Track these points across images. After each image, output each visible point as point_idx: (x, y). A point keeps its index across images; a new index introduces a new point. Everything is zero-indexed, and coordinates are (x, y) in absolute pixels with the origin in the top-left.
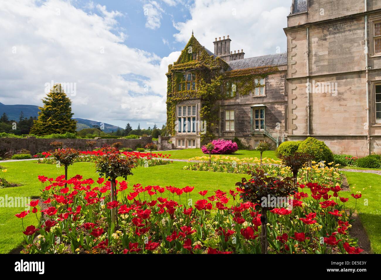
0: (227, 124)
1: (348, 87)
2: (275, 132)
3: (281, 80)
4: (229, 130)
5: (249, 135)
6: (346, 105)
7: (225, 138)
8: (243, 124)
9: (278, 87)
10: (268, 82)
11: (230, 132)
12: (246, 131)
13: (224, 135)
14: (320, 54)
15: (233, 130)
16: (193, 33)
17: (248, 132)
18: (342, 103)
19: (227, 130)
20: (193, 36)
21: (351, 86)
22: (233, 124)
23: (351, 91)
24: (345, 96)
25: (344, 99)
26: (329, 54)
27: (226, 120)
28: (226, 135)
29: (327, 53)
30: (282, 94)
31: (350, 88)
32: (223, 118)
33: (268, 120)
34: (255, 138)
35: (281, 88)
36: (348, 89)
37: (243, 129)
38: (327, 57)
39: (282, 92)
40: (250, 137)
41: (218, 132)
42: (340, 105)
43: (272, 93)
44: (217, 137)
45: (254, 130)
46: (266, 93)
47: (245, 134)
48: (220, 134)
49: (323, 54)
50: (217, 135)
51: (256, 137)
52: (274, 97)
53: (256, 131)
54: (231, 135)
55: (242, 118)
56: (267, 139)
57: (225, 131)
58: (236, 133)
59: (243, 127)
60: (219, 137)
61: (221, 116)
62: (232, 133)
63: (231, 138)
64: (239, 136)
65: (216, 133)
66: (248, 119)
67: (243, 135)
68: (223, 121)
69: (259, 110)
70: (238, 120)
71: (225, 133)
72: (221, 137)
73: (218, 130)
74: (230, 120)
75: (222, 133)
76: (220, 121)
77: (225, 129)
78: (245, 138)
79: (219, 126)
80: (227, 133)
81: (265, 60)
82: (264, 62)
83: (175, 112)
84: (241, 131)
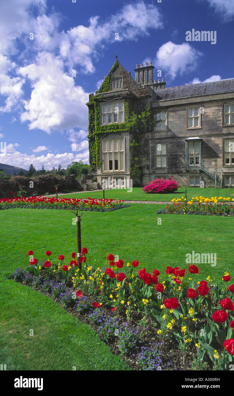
0: (159, 159)
2: (212, 168)
3: (218, 109)
4: (160, 166)
5: (183, 171)
7: (156, 175)
8: (176, 159)
9: (215, 118)
11: (162, 168)
12: (180, 167)
13: (155, 171)
15: (165, 166)
19: (158, 166)
22: (165, 159)
27: (157, 155)
28: (158, 172)
30: (219, 125)
32: (153, 153)
33: (204, 154)
34: (189, 174)
35: (218, 119)
37: (176, 164)
40: (185, 173)
41: (148, 169)
43: (208, 124)
44: (147, 174)
46: (201, 125)
47: (179, 169)
48: (151, 170)
50: (147, 172)
51: (191, 173)
52: (210, 129)
53: (190, 166)
54: (163, 172)
55: (175, 152)
56: (203, 176)
57: (156, 168)
58: (169, 170)
59: (176, 163)
60: (150, 174)
61: (151, 151)
62: (164, 169)
63: (163, 175)
64: (172, 173)
65: (146, 169)
66: (182, 153)
67: (175, 172)
68: (153, 156)
69: (194, 143)
70: (171, 155)
71: (156, 169)
72: (151, 174)
73: (148, 166)
74: (161, 155)
75: (153, 170)
76: (151, 156)
77: (156, 166)
78: (179, 175)
79: (149, 162)
80: (158, 170)
81: (196, 88)
82: (196, 91)
83: (99, 147)
84: (174, 167)
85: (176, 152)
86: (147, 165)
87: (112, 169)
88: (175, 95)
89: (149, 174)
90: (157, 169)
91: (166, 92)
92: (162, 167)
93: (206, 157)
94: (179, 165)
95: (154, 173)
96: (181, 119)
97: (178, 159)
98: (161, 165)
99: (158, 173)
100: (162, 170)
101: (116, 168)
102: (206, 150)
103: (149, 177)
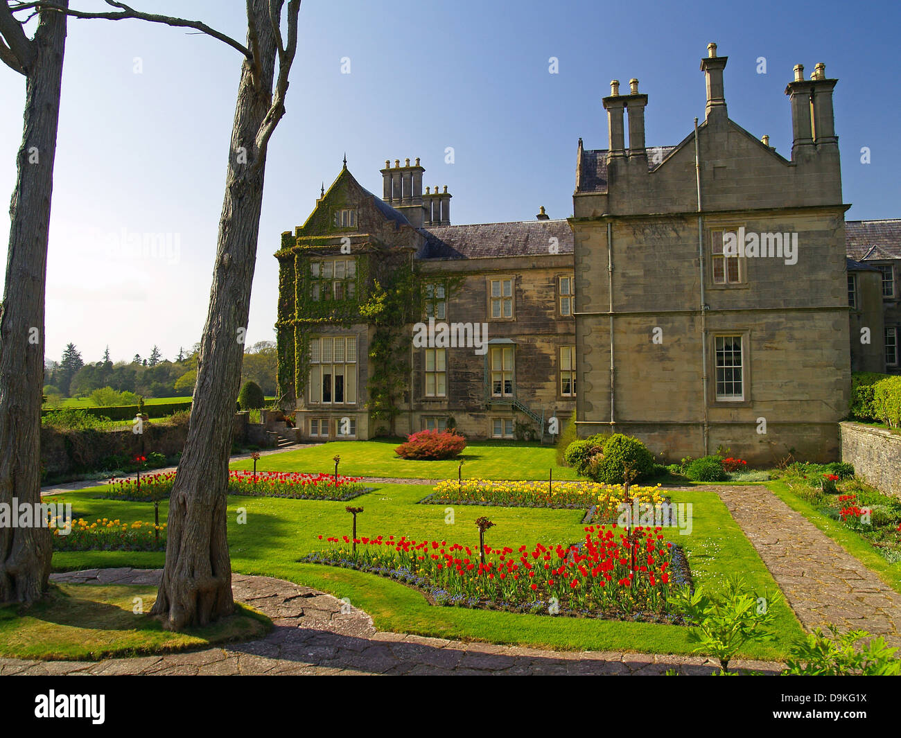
0: (429, 380)
1: (676, 338)
2: (536, 401)
3: (549, 286)
4: (432, 395)
5: (479, 406)
6: (673, 370)
7: (424, 414)
8: (466, 381)
9: (543, 302)
10: (521, 291)
11: (435, 400)
12: (473, 399)
13: (421, 406)
14: (631, 274)
15: (444, 395)
16: (345, 162)
17: (476, 401)
18: (668, 364)
19: (429, 394)
20: (345, 167)
21: (679, 337)
22: (442, 380)
23: (679, 345)
24: (671, 353)
25: (670, 359)
26: (645, 275)
27: (426, 372)
28: (427, 407)
29: (641, 273)
30: (550, 317)
31: (679, 340)
32: (419, 367)
33: (521, 373)
34: (492, 414)
35: (549, 305)
36: (676, 342)
37: (465, 392)
38: (642, 281)
39: (551, 314)
40: (483, 411)
41: (407, 400)
42: (664, 369)
43: (529, 314)
44: (405, 411)
45: (491, 395)
46: (516, 315)
47: (472, 404)
48: (413, 403)
49: (636, 274)
50: (404, 406)
51: (494, 411)
52: (534, 325)
53: (495, 397)
54: (439, 408)
55: (463, 368)
56: (519, 417)
57: (422, 398)
58: (451, 403)
59: (464, 389)
60: (411, 411)
61: (414, 363)
62: (441, 402)
63: (437, 414)
64: (456, 410)
65: (403, 402)
66: (477, 370)
67: (464, 408)
68: (419, 373)
69: (502, 350)
70: (455, 373)
71: (423, 401)
72: (414, 411)
73: (407, 395)
74: (434, 372)
75: (417, 402)
76: (413, 375)
77: (425, 394)
78: (471, 415)
79: (410, 386)
80: (428, 403)
81: (510, 233)
82: (510, 239)
83: (304, 350)
84: (460, 399)
85: (466, 367)
86: (405, 392)
87: (330, 401)
88: (466, 244)
89: (408, 411)
90: (427, 401)
91: (448, 235)
92: (436, 397)
93: (525, 379)
94: (472, 395)
95: (419, 409)
96: (476, 299)
97: (469, 381)
98: (435, 393)
99: (427, 409)
100: (437, 403)
101: (340, 397)
102: (525, 364)
103: (410, 417)
